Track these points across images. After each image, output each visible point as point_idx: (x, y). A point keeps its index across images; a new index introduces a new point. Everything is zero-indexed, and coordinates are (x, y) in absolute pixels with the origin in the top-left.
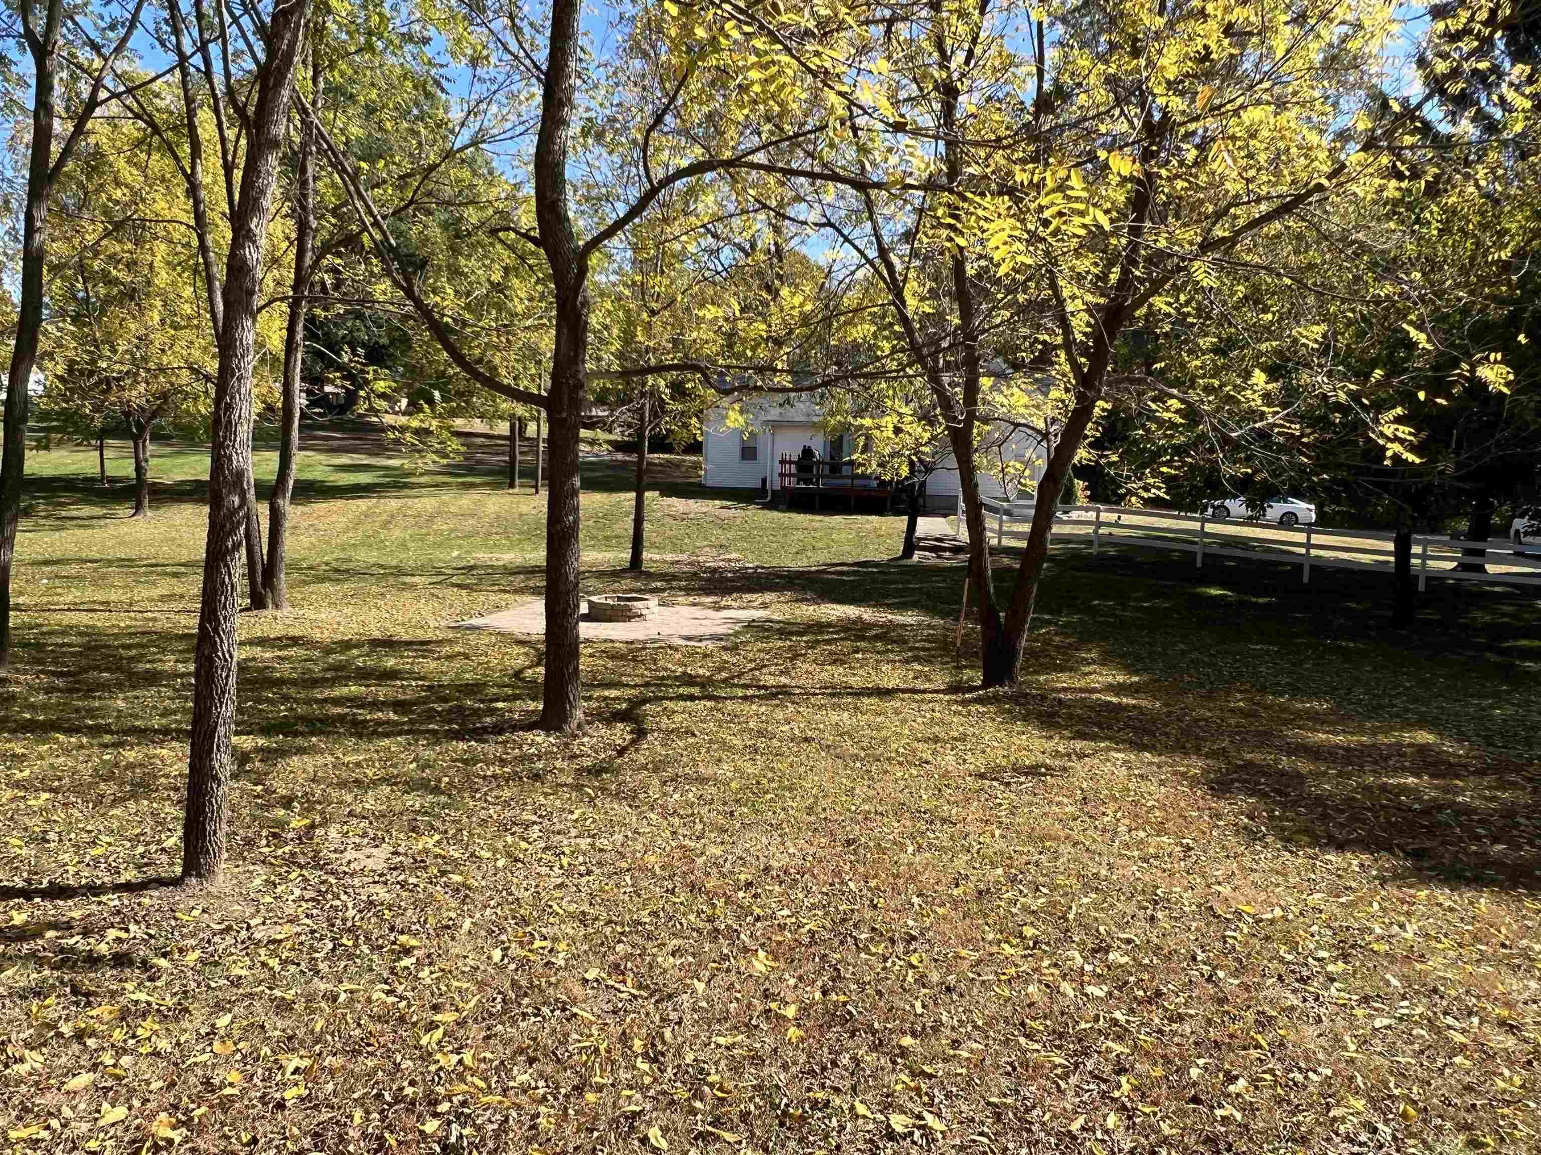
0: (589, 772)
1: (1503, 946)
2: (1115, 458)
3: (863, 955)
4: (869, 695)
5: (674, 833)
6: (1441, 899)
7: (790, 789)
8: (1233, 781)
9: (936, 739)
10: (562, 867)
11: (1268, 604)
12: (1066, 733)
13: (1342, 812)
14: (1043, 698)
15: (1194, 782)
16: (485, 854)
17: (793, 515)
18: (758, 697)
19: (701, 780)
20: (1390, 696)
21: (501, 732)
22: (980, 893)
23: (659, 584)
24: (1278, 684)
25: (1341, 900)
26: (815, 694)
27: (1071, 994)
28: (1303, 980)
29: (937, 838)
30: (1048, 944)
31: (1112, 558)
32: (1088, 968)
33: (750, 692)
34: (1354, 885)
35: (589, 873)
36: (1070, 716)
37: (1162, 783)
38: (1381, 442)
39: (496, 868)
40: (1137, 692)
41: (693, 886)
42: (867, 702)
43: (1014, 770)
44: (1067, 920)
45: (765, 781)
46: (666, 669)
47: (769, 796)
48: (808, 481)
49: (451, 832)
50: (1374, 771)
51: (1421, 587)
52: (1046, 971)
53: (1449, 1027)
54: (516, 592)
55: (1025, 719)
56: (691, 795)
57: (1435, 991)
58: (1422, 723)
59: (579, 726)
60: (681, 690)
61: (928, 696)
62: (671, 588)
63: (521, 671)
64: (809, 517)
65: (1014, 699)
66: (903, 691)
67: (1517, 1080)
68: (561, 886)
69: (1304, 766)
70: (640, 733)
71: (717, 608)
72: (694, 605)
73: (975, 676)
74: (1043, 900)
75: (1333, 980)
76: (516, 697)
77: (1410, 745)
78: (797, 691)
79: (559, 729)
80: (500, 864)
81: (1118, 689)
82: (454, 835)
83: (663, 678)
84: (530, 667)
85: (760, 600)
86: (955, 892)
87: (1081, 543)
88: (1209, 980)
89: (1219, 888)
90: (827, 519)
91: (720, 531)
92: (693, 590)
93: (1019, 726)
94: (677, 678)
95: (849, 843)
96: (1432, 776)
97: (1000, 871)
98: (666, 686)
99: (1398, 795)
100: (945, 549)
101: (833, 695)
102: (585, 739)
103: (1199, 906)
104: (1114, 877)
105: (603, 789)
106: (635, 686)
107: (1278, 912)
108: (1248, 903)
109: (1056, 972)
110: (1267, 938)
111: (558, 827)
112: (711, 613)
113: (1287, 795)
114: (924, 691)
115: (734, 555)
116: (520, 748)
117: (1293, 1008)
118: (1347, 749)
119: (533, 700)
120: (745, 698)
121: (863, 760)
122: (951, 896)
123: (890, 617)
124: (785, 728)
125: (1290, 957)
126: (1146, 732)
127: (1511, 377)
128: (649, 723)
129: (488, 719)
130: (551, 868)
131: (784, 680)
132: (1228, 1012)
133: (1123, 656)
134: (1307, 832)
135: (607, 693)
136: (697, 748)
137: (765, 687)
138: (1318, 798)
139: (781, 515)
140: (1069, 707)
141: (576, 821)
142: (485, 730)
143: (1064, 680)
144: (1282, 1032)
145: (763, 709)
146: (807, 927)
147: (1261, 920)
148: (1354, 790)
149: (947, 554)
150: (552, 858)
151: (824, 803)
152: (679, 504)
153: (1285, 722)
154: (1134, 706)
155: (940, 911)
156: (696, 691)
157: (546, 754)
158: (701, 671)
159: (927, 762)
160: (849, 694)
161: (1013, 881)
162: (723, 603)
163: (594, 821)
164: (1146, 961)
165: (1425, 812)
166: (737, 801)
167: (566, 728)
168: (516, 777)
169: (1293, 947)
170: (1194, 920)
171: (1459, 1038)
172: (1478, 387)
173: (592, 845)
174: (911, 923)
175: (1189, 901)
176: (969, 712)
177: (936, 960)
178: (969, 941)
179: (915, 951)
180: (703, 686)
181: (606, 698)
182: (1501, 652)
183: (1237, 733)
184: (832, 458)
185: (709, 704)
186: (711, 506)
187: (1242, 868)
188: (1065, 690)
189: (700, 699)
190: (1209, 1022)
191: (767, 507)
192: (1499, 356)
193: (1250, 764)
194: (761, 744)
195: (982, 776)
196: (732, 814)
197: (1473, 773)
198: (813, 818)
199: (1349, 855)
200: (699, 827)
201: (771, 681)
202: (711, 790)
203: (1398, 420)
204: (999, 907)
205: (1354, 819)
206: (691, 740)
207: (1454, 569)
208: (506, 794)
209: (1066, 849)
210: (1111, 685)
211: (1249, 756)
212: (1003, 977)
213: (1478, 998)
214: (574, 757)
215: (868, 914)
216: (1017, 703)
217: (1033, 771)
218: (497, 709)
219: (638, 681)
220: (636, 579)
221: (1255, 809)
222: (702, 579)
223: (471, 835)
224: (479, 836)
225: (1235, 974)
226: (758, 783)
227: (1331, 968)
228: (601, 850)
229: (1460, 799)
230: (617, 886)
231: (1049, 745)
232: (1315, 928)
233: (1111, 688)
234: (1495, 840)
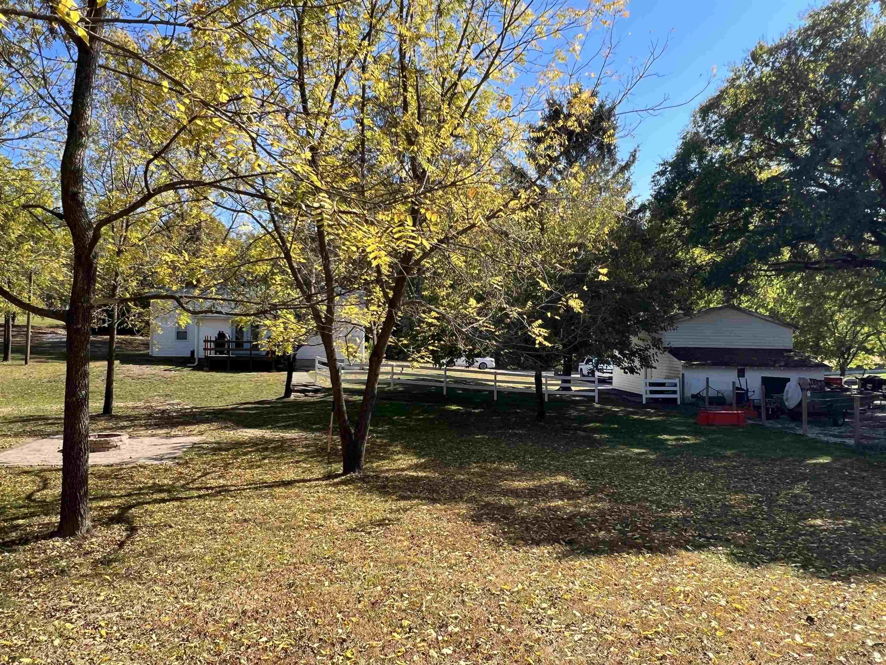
0: (102, 563)
1: (616, 585)
2: (405, 342)
3: (318, 658)
4: (279, 486)
5: (176, 598)
6: (586, 565)
7: (244, 556)
8: (482, 515)
9: (324, 511)
10: (101, 636)
11: (480, 412)
12: (394, 497)
13: (534, 525)
14: (378, 477)
15: (464, 518)
16: (43, 638)
17: (214, 374)
18: (208, 495)
19: (183, 557)
20: (542, 458)
21: (26, 542)
22: (373, 604)
23: (125, 423)
24: (491, 456)
25: (545, 573)
26: (244, 489)
27: (435, 655)
28: (539, 622)
29: (339, 573)
30: (416, 628)
31: (401, 392)
32: (440, 638)
33: (202, 492)
34: (549, 564)
35: (124, 637)
36: (394, 487)
37: (449, 521)
38: (534, 336)
39: (55, 647)
40: (425, 468)
41: (199, 633)
42: (278, 491)
43: (372, 524)
44: (422, 611)
45: (226, 552)
46: (141, 483)
47: (232, 563)
48: (222, 353)
49: (10, 626)
50: (543, 500)
51: (546, 399)
52: (419, 645)
53: (605, 633)
54: (16, 435)
55: (370, 491)
56: (179, 569)
57: (594, 615)
58: (558, 471)
59: (88, 531)
60: (155, 496)
61: (314, 483)
62: (135, 426)
63: (32, 494)
64: (224, 374)
65: (363, 479)
66: (298, 481)
67: (637, 654)
68: (105, 651)
69: (513, 502)
70: (133, 530)
71: (168, 436)
72: (153, 436)
73: (338, 467)
74: (407, 602)
75: (552, 619)
76: (32, 515)
77: (555, 484)
78: (233, 488)
79: (72, 534)
80: (57, 642)
81: (416, 467)
82: (13, 628)
83: (140, 489)
84: (38, 491)
85: (198, 429)
86: (360, 606)
87: (385, 384)
88: (498, 631)
89: (490, 578)
90: (236, 375)
91: (165, 386)
92: (150, 425)
93: (368, 496)
94: (149, 488)
95: (290, 586)
96: (569, 499)
97: (379, 588)
98: (143, 494)
99: (556, 512)
100: (309, 391)
101: (256, 488)
102: (93, 540)
103: (483, 590)
104: (439, 581)
105: (116, 574)
106: (121, 497)
107: (520, 586)
108: (505, 584)
109: (425, 644)
110: (518, 602)
111: (91, 608)
112: (164, 441)
113: (508, 519)
114: (310, 480)
115: (177, 401)
116: (45, 552)
117: (539, 639)
118: (529, 489)
119: (46, 515)
120: (200, 497)
121: (284, 529)
122: (357, 609)
123: (282, 434)
124: (230, 514)
125: (531, 611)
126: (434, 491)
127: (583, 305)
128: (137, 523)
129: (14, 534)
130: (94, 638)
131: (222, 481)
132: (511, 648)
133: (415, 448)
134: (522, 539)
135: (101, 504)
136: (175, 535)
137: (211, 488)
138: (523, 518)
139: (205, 374)
140: (392, 481)
141: (103, 601)
142: (13, 542)
143: (385, 465)
144: (538, 653)
145: (213, 503)
146: (281, 646)
147: (513, 592)
148: (537, 512)
149: (311, 394)
150: (93, 631)
151: (267, 561)
152: (135, 369)
153: (499, 478)
154: (425, 477)
155: (354, 619)
156: (164, 495)
157: (65, 554)
158: (166, 481)
159: (322, 526)
160: (266, 487)
161: (388, 593)
162: (173, 433)
163: (117, 599)
164: (467, 628)
165: (569, 519)
166: (212, 569)
167: (79, 533)
168: (46, 575)
169: (531, 605)
170: (482, 598)
171: (610, 638)
172: (569, 309)
173: (121, 617)
174: (340, 631)
175: (477, 588)
176: (339, 490)
177: (360, 652)
178: (374, 635)
179: (348, 648)
180: (169, 491)
181: (102, 508)
182: (585, 430)
183: (479, 486)
184: (237, 338)
185: (176, 504)
186: (158, 370)
187: (497, 564)
188: (388, 471)
189: (169, 500)
190: (504, 655)
191: (196, 369)
192: (577, 295)
193: (488, 504)
194: (217, 527)
195: (354, 530)
196: (210, 578)
197: (583, 495)
198: (263, 573)
199: (542, 548)
200: (191, 591)
201: (213, 483)
202: (192, 565)
203: (540, 326)
204: (385, 611)
205: (541, 527)
206: (170, 530)
207: (558, 390)
208: (43, 589)
209: (409, 568)
210: (411, 466)
211: (486, 499)
212: (399, 654)
213: (612, 614)
214: (87, 553)
215: (314, 630)
216: (365, 482)
217: (381, 523)
218: (19, 526)
219: (123, 492)
220: (108, 420)
221: (496, 529)
222: (155, 418)
223: (27, 625)
224: (34, 625)
225: (509, 625)
226: (223, 554)
227: (549, 612)
228: (129, 619)
229: (582, 510)
230: (148, 642)
231: (387, 506)
232: (537, 591)
233: (410, 468)
234: (600, 530)
